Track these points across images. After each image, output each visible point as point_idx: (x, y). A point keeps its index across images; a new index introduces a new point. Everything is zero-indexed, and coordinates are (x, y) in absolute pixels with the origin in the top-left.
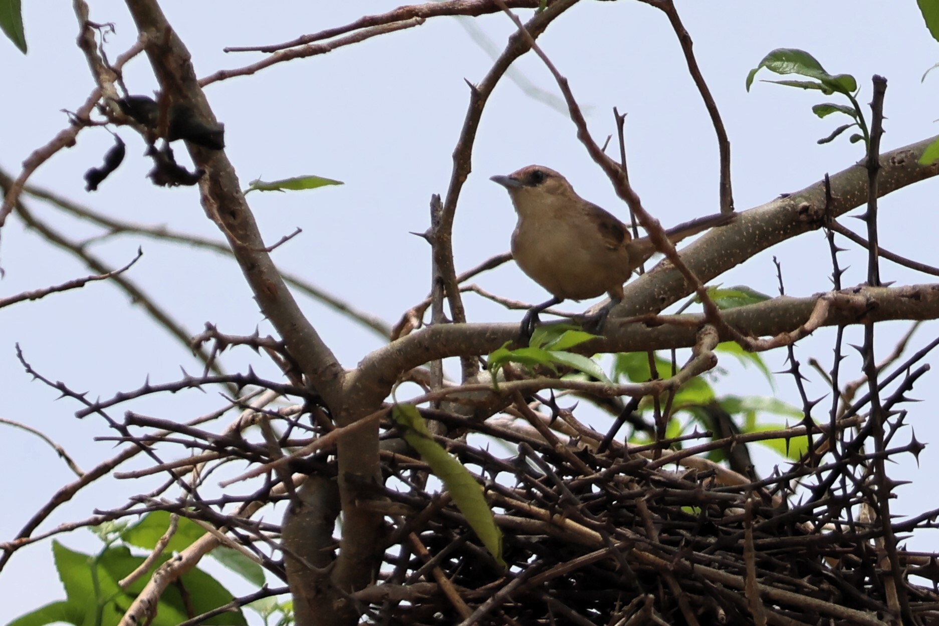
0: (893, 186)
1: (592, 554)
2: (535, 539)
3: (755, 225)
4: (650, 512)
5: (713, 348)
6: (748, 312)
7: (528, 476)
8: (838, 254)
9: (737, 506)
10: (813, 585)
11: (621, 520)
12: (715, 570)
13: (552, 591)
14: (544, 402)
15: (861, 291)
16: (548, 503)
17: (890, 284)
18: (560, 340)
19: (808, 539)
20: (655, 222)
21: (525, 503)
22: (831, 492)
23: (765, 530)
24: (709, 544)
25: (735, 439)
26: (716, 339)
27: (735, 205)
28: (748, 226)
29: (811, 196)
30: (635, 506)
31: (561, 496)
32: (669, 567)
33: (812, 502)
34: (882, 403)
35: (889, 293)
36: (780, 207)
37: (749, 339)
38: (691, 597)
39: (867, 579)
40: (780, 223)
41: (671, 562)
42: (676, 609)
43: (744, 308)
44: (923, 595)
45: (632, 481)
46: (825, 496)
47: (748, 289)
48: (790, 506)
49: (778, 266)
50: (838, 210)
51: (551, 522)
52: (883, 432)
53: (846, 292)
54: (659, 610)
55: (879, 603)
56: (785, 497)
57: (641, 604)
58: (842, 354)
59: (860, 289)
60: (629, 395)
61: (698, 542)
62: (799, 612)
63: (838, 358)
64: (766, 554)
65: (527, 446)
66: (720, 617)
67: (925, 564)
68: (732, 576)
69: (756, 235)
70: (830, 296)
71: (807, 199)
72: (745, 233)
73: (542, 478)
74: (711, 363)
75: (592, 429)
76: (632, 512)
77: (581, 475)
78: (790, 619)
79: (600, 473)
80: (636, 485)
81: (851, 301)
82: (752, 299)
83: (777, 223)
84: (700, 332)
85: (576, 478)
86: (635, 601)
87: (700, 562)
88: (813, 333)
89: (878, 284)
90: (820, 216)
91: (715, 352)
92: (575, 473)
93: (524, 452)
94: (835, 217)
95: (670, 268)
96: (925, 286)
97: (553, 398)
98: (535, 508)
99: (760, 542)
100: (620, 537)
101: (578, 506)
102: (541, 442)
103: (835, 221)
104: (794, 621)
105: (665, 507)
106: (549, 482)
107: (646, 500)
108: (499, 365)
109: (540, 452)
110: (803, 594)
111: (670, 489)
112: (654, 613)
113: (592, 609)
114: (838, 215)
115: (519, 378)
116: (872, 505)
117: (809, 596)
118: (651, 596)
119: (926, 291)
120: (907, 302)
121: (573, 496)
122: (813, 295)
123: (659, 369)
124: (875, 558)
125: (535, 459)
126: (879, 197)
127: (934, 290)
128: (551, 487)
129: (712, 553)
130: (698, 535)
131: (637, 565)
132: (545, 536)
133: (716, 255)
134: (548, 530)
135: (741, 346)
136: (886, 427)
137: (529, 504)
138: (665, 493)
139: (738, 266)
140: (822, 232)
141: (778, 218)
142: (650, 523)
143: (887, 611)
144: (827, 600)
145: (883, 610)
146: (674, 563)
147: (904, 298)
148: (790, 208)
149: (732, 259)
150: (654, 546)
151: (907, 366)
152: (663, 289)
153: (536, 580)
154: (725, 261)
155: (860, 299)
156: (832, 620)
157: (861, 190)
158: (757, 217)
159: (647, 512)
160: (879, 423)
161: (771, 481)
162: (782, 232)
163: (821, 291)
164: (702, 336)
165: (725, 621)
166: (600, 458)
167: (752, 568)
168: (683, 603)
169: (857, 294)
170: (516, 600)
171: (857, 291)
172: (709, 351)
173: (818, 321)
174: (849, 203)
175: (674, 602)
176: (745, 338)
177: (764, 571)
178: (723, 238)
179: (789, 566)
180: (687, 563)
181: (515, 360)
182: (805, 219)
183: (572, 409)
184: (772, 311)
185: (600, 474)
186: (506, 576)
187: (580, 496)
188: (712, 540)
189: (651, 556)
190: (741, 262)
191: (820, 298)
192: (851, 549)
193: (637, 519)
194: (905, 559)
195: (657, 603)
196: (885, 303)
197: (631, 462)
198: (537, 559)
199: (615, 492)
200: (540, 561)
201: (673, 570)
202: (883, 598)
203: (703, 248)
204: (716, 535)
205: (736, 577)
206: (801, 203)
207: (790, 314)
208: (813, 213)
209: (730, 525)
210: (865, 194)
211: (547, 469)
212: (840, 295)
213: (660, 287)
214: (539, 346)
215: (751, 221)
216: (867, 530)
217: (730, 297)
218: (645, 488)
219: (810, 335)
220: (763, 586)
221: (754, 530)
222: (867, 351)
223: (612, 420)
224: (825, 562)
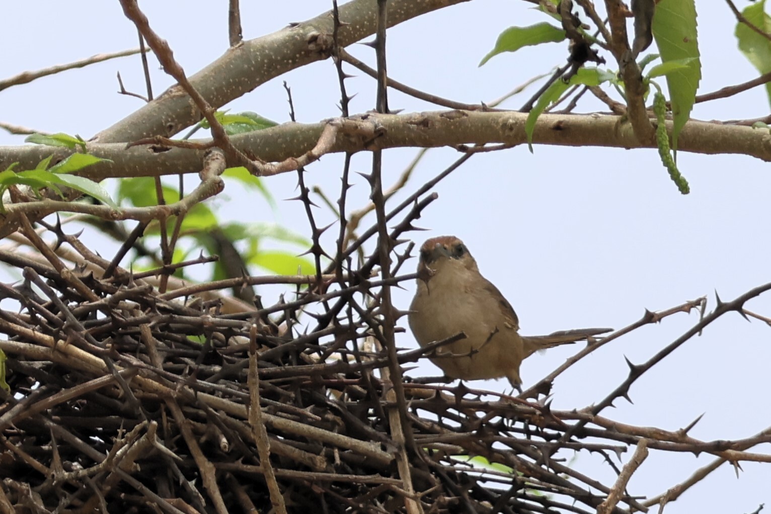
0: (403, 16)
1: (96, 380)
2: (38, 365)
3: (265, 53)
4: (155, 339)
5: (219, 174)
6: (255, 137)
7: (33, 301)
8: (345, 80)
9: (242, 334)
10: (316, 415)
11: (126, 347)
12: (218, 398)
13: (54, 417)
14: (49, 228)
15: (369, 117)
16: (52, 329)
17: (398, 111)
18: (67, 162)
19: (313, 368)
20: (163, 43)
21: (29, 328)
22: (336, 321)
23: (269, 359)
24: (212, 373)
25: (247, 281)
26: (224, 165)
27: (243, 34)
28: (257, 55)
29: (320, 26)
30: (139, 333)
31: (65, 322)
32: (172, 394)
33: (318, 331)
34: (390, 232)
35: (397, 119)
36: (289, 36)
37: (257, 163)
38: (194, 425)
39: (371, 411)
40: (289, 52)
41: (175, 389)
42: (178, 436)
43: (252, 133)
44: (428, 427)
45: (137, 307)
46: (331, 325)
47: (256, 115)
48: (295, 336)
49: (289, 91)
50: (347, 40)
51: (56, 348)
52: (391, 262)
53: (354, 118)
54: (162, 437)
55: (383, 434)
56: (290, 326)
57: (143, 431)
58: (349, 183)
59: (369, 115)
60: (135, 219)
61: (202, 370)
62: (303, 441)
63: (346, 186)
64: (270, 383)
65: (31, 271)
66: (222, 445)
67: (430, 397)
68: (235, 404)
69: (265, 63)
70: (338, 122)
71: (317, 28)
72: (253, 62)
73: (46, 304)
74: (217, 188)
75: (98, 255)
76: (137, 339)
77: (85, 301)
78: (294, 448)
79: (105, 298)
80: (141, 312)
81: (359, 128)
82: (260, 125)
83: (285, 52)
84: (207, 157)
85: (81, 304)
86: (137, 427)
87: (204, 390)
88: (320, 158)
89: (387, 111)
90: (329, 47)
91: (222, 177)
92: (80, 300)
93: (28, 277)
94: (344, 47)
95: (178, 96)
96: (434, 113)
97: (59, 225)
98: (39, 334)
99: (264, 371)
100: (125, 363)
101: (82, 332)
102: (46, 267)
103: (344, 51)
104: (297, 450)
105: (170, 334)
106: (53, 307)
107: (151, 327)
108: (5, 186)
109: (45, 276)
110: (307, 424)
111: (176, 316)
112: (157, 441)
113: (94, 436)
114: (347, 45)
115: (25, 199)
116: (378, 337)
117: (313, 426)
118: (154, 423)
119: (434, 118)
120: (415, 130)
121: (77, 322)
122: (321, 122)
123: (166, 196)
124: (380, 391)
125: (40, 284)
126: (388, 28)
127: (443, 117)
128: (56, 313)
129: (215, 382)
130: (202, 363)
131: (140, 393)
132: (49, 362)
133: (224, 83)
134: (52, 356)
135: (249, 170)
136: (393, 256)
137: (33, 330)
138: (172, 320)
139: (246, 95)
140: (331, 60)
141: (287, 47)
142: (154, 350)
143: (391, 443)
144: (331, 430)
145: (386, 441)
146: (177, 391)
147: (413, 125)
148: (298, 38)
149: (240, 88)
150: (159, 374)
151: (414, 198)
152: (170, 116)
153: (38, 406)
154: (233, 89)
155: (368, 125)
156: (336, 450)
157: (371, 20)
158: (266, 46)
159: (151, 339)
160: (386, 252)
161: (275, 309)
162: (290, 61)
163: (328, 118)
164: (209, 161)
165: (227, 450)
166: (106, 284)
167: (256, 397)
168: (186, 431)
169: (365, 120)
170: (19, 426)
171: (365, 118)
172: (217, 177)
173: (326, 148)
174: (358, 33)
175: (177, 430)
176: (252, 162)
177: (267, 400)
178: (232, 66)
179: (293, 395)
180: (191, 391)
181: (22, 182)
182: (315, 48)
183: (77, 236)
184: (279, 137)
185: (105, 301)
186: (9, 402)
187: (84, 322)
188: (217, 368)
189: (156, 384)
190: (249, 91)
191: (328, 124)
192: (356, 380)
193: (142, 346)
194: (410, 391)
195: (160, 431)
196: (393, 130)
197: (136, 288)
198: (41, 385)
199: (121, 319)
200: (43, 387)
201: (176, 398)
202: (388, 430)
203: (212, 76)
204: (220, 364)
205: (239, 405)
206: (310, 32)
207: (298, 140)
208: (322, 42)
209: (235, 354)
210: (375, 24)
211: (51, 294)
212: (347, 121)
213: (168, 115)
214: (45, 169)
215: (260, 50)
216: (372, 359)
217: (238, 123)
218: (151, 314)
219: (317, 160)
220: (266, 415)
221: (259, 359)
222: (375, 179)
223: (118, 246)
224: (330, 394)
